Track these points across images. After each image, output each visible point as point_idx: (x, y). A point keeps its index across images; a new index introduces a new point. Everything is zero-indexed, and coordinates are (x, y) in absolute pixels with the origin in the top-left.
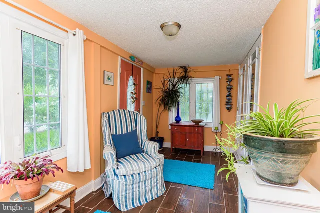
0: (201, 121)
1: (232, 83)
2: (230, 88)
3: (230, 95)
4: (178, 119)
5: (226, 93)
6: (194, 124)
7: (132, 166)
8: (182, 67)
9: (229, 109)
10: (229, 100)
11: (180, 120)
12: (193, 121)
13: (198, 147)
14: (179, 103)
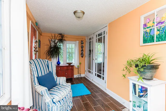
0: (71, 63)
1: (83, 45)
2: (82, 47)
3: (82, 50)
4: (58, 63)
5: (81, 49)
6: (68, 65)
7: (61, 94)
8: (60, 34)
9: (82, 57)
10: (82, 52)
11: (60, 63)
12: (68, 63)
13: (71, 77)
14: (59, 54)
